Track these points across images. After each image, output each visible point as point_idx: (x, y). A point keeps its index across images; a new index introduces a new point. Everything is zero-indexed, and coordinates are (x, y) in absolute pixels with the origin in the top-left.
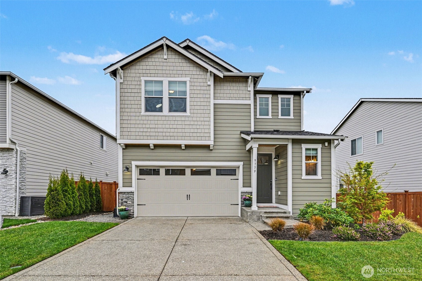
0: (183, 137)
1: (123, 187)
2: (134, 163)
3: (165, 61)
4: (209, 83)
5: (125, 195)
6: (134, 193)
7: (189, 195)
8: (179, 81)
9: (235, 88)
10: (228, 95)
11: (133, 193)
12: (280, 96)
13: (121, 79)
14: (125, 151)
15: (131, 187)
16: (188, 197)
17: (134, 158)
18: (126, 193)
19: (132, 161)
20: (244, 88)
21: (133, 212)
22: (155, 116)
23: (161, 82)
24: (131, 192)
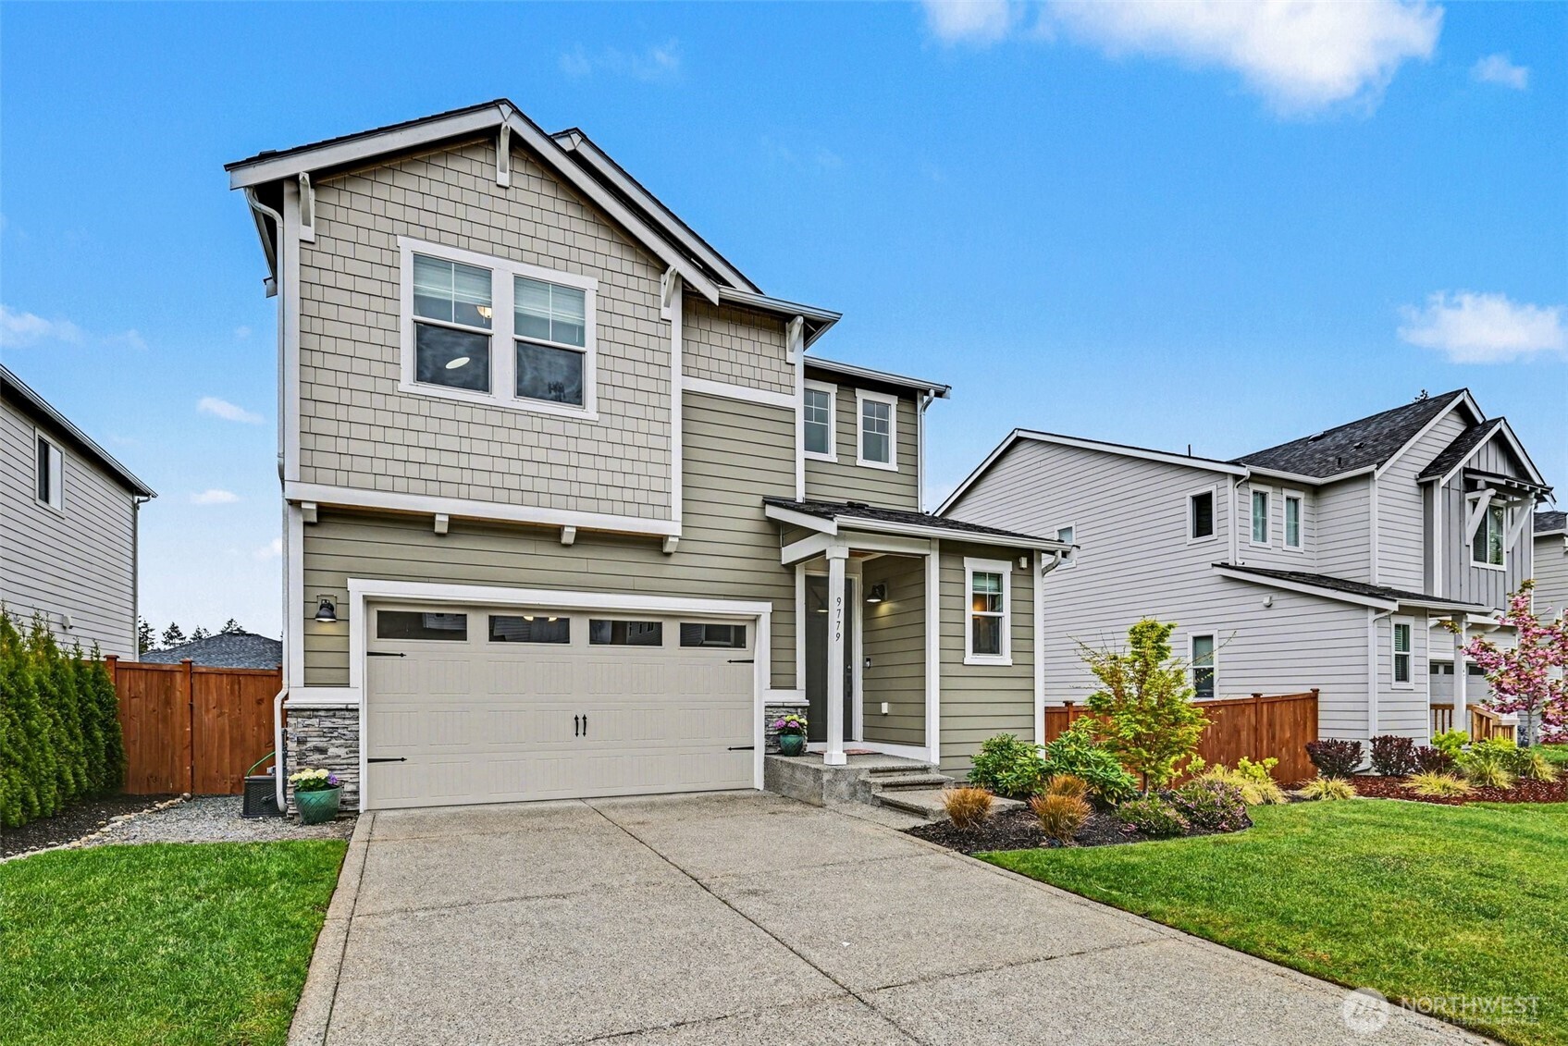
0: (573, 500)
1: (306, 685)
2: (358, 589)
3: (501, 193)
4: (666, 313)
5: (315, 721)
6: (357, 710)
7: (584, 718)
8: (555, 285)
9: (747, 346)
10: (725, 368)
11: (356, 714)
12: (862, 395)
13: (307, 223)
14: (312, 532)
15: (347, 685)
16: (581, 724)
17: (357, 565)
18: (322, 713)
19: (349, 580)
20: (772, 351)
21: (356, 793)
22: (457, 403)
23: (486, 274)
24: (344, 707)
